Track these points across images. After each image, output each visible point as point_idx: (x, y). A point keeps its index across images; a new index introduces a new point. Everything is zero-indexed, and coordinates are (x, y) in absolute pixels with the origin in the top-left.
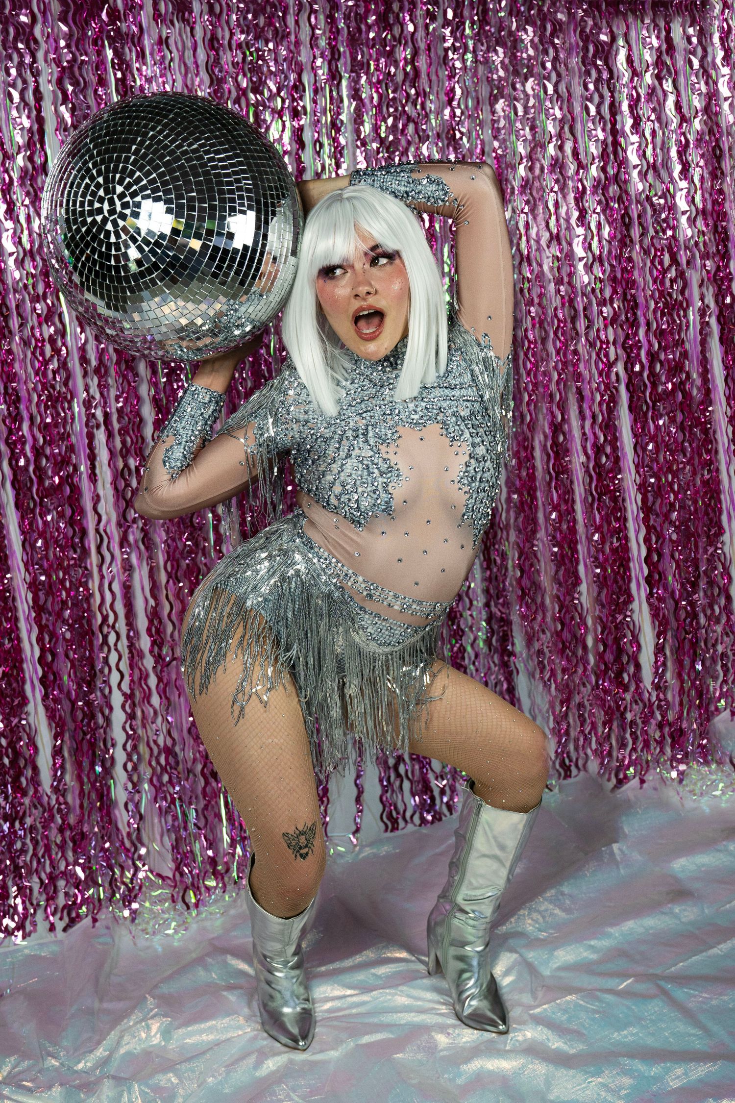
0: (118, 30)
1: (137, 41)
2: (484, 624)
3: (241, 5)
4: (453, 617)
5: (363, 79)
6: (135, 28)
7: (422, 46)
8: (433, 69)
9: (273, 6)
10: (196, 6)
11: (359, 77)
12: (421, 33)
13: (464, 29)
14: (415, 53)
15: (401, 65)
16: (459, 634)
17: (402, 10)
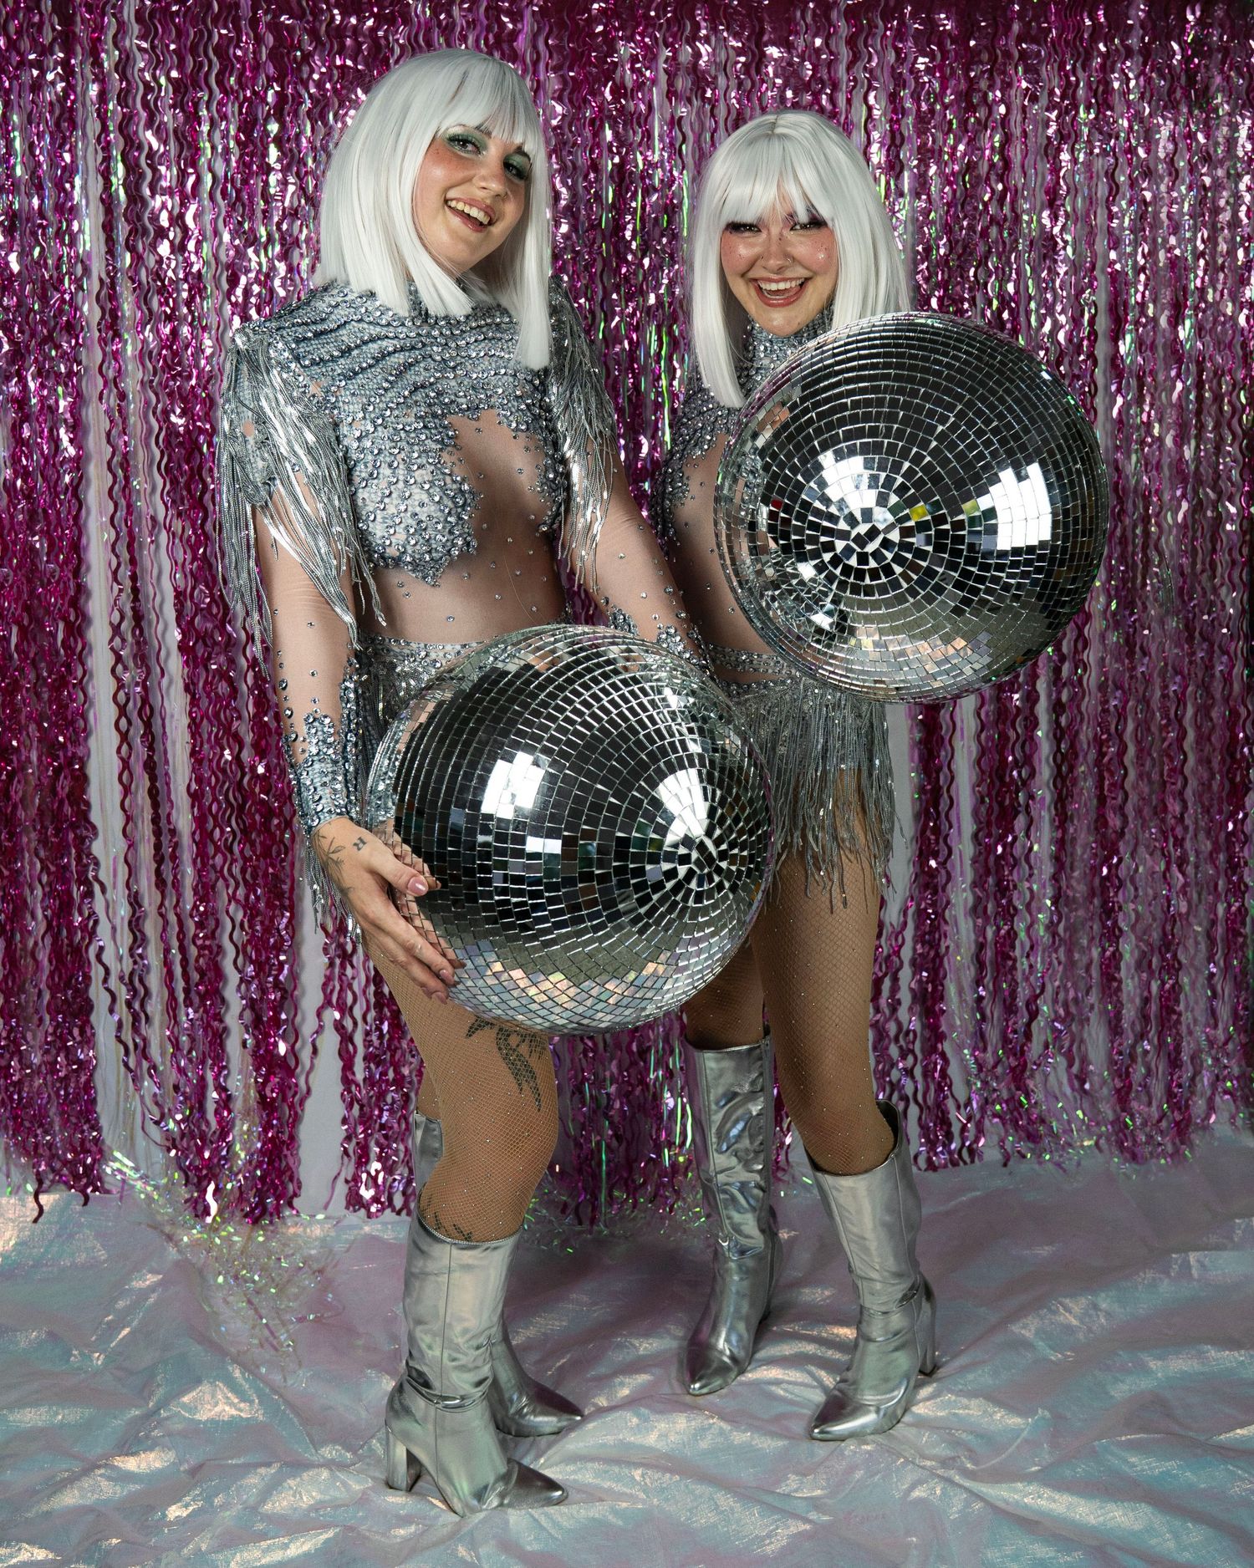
0: (622, 110)
1: (644, 120)
2: (1048, 902)
3: (779, 81)
4: (1003, 890)
5: (933, 170)
6: (643, 107)
7: (1018, 132)
8: (1029, 161)
9: (822, 81)
10: (722, 81)
11: (928, 167)
12: (1016, 116)
13: (1077, 112)
14: (1007, 140)
15: (987, 152)
16: (1009, 913)
17: (991, 87)
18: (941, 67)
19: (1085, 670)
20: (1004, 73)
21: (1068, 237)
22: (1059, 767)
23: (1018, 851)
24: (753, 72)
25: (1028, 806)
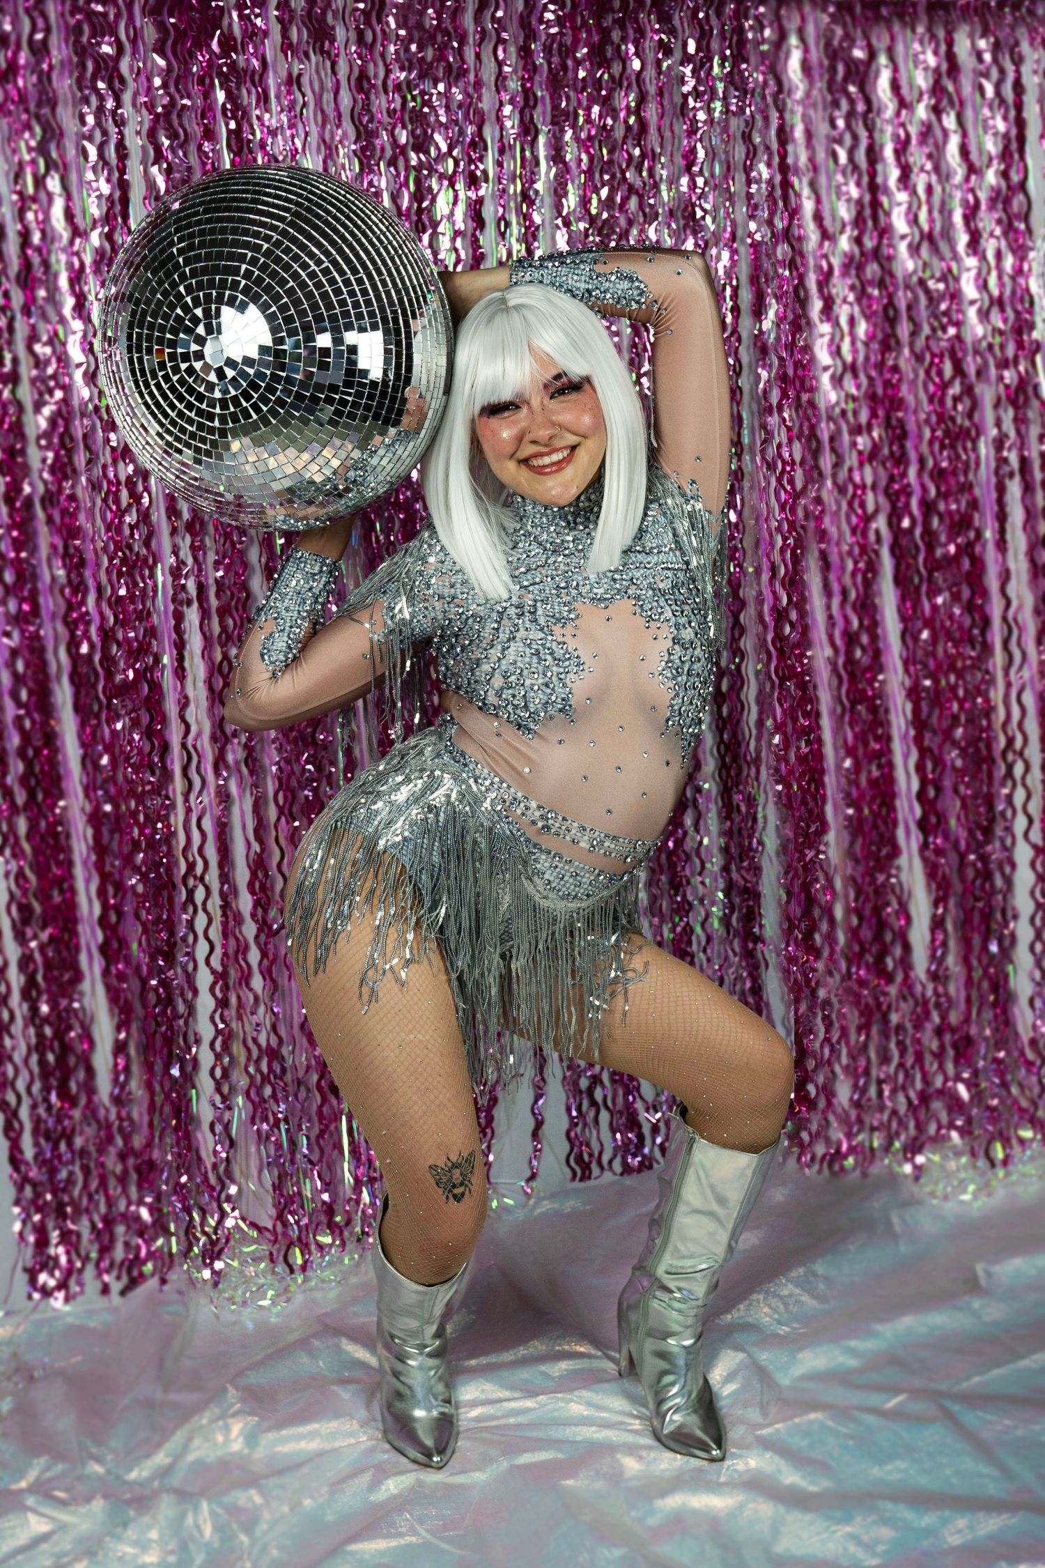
0: (233, 65)
1: (258, 80)
2: (721, 895)
3: (402, 32)
4: (677, 884)
5: (569, 135)
6: (255, 63)
7: (652, 89)
8: (666, 122)
9: (446, 33)
10: (340, 33)
11: (563, 131)
12: (650, 73)
13: (711, 67)
14: (642, 99)
15: (622, 115)
16: (684, 908)
17: (624, 39)
18: (571, 17)
19: (742, 659)
20: (636, 20)
21: (708, 206)
22: (722, 757)
23: (689, 844)
24: (374, 22)
25: (695, 800)
